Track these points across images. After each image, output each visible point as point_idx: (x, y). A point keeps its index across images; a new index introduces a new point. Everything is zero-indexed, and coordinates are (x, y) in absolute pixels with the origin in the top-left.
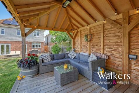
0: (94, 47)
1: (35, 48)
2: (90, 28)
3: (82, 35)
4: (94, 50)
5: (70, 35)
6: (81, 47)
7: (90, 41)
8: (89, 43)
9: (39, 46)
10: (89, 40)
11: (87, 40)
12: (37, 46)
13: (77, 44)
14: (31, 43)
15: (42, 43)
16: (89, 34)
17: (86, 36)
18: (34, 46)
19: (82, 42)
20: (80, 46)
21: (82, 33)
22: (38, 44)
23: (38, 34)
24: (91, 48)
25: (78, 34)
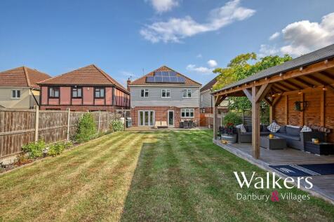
0: (310, 119)
1: (185, 117)
2: (304, 94)
3: (290, 102)
4: (311, 123)
5: (268, 100)
6: (288, 118)
7: (304, 110)
8: (302, 113)
9: (192, 114)
10: (302, 108)
11: (299, 109)
12: (187, 114)
13: (280, 113)
14: (179, 109)
15: (196, 108)
16: (302, 100)
17: (298, 104)
18: (183, 114)
19: (290, 111)
20: (286, 117)
21: (290, 99)
22: (190, 112)
23: (190, 95)
24: (306, 120)
25: (283, 99)
